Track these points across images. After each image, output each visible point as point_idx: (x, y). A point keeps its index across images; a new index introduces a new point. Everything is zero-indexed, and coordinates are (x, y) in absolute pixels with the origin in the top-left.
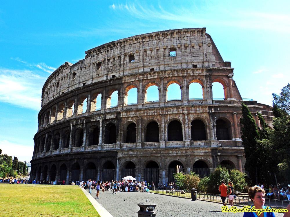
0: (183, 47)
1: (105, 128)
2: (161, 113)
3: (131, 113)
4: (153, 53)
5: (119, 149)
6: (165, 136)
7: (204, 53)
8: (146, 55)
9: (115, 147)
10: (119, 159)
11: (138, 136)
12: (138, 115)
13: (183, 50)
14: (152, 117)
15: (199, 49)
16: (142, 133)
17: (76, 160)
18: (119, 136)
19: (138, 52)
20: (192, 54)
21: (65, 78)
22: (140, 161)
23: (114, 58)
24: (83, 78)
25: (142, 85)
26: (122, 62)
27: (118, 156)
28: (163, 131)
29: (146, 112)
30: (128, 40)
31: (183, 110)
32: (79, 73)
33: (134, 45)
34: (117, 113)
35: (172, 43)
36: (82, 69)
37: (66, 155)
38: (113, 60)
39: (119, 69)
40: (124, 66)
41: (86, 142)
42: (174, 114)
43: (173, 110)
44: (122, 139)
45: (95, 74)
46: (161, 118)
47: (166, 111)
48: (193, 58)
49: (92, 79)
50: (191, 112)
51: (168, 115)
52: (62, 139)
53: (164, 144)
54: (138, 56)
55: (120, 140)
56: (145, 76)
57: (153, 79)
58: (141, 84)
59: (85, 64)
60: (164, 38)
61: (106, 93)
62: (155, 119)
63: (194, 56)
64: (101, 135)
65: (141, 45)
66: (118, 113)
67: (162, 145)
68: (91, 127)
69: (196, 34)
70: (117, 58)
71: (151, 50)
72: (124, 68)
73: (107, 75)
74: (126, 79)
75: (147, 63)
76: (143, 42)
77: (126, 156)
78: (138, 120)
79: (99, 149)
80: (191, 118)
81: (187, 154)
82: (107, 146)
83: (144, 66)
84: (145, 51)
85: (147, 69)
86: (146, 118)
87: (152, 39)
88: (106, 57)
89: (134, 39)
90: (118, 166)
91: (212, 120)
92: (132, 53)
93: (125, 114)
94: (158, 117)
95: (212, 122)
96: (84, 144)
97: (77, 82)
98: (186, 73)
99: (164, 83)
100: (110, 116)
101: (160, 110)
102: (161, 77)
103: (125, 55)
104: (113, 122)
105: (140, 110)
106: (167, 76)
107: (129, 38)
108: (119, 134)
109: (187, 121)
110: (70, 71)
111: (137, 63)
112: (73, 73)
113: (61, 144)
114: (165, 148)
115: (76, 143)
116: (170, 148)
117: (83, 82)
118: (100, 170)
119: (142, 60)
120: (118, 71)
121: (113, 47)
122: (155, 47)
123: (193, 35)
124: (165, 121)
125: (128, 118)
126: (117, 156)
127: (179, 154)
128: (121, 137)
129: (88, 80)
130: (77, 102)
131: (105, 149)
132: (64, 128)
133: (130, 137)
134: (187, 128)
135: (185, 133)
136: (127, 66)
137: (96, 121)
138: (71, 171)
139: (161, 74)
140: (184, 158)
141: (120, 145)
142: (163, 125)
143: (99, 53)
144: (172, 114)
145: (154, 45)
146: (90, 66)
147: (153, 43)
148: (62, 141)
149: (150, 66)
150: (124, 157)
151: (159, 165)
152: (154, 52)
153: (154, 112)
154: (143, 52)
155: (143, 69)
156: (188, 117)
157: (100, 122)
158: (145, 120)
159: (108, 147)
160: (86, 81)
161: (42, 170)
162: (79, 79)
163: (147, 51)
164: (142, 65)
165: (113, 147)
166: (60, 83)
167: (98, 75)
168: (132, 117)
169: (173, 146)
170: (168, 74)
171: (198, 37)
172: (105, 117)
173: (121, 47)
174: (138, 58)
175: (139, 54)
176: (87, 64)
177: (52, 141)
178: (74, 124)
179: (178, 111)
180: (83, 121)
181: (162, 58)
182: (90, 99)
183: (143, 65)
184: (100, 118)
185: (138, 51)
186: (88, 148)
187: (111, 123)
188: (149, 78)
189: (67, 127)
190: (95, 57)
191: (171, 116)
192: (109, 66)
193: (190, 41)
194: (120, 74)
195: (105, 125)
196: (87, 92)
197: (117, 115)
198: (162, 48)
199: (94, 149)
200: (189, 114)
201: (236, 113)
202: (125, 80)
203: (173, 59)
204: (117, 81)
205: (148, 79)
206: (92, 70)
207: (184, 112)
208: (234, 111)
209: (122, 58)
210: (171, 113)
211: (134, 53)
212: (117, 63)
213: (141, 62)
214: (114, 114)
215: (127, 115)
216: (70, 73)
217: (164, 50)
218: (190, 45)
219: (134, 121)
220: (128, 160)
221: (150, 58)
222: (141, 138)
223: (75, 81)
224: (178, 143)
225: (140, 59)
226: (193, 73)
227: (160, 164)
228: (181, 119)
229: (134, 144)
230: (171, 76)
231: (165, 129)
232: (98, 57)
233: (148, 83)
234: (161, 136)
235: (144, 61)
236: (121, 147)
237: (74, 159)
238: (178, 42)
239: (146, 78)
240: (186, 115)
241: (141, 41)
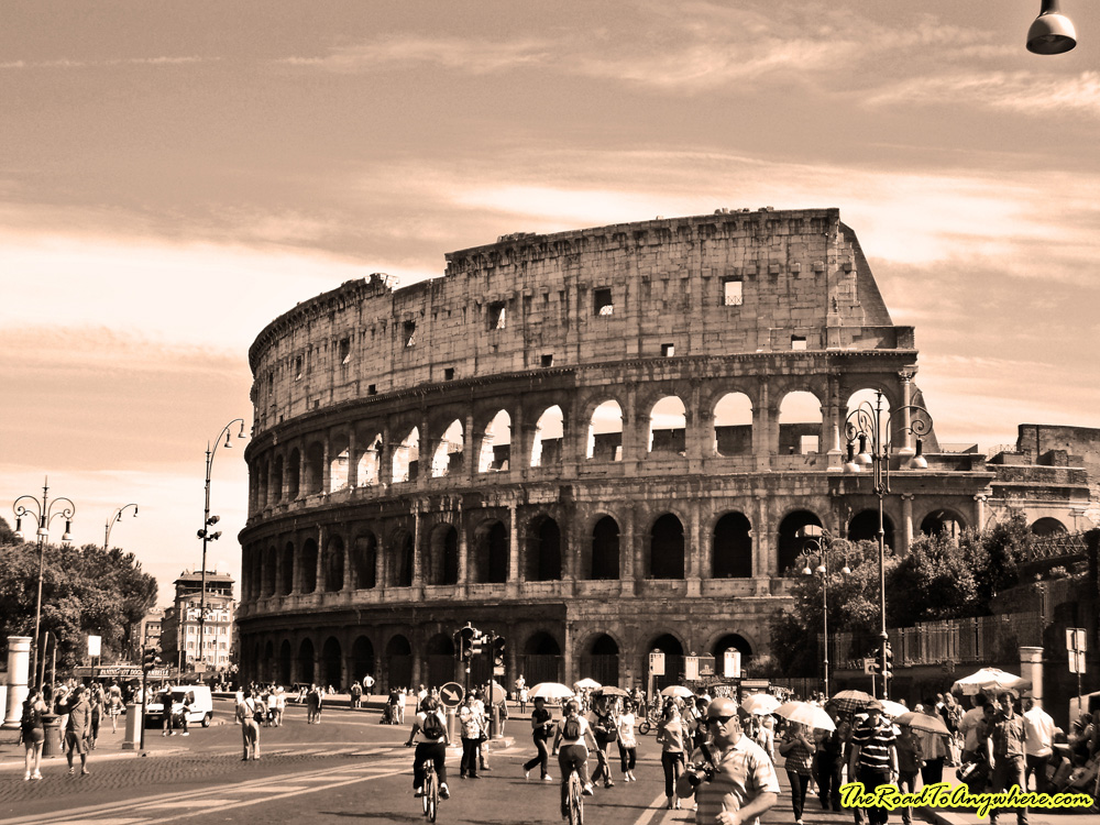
0: (763, 274)
1: (527, 530)
2: (689, 494)
3: (603, 490)
4: (671, 290)
5: (571, 597)
6: (701, 562)
7: (830, 298)
8: (648, 294)
9: (559, 592)
10: (571, 626)
11: (624, 561)
12: (623, 497)
13: (764, 285)
14: (665, 505)
15: (816, 280)
16: (635, 552)
17: (439, 626)
18: (570, 559)
19: (624, 283)
20: (793, 299)
21: (373, 331)
22: (629, 632)
23: (546, 296)
24: (444, 348)
25: (637, 399)
26: (573, 314)
27: (569, 617)
28: (695, 549)
29: (646, 488)
30: (591, 239)
31: (754, 487)
32: (428, 328)
33: (610, 255)
34: (561, 487)
35: (731, 258)
36: (439, 315)
37: (406, 608)
38: (542, 300)
39: (564, 337)
40: (578, 326)
41: (468, 572)
42: (727, 497)
43: (725, 486)
44: (578, 567)
45: (483, 343)
46: (690, 507)
47: (705, 489)
48: (795, 313)
49: (476, 359)
50: (776, 493)
51: (713, 501)
52: (385, 555)
53: (697, 586)
54: (623, 298)
55: (574, 569)
56: (646, 371)
57: (669, 380)
58: (632, 395)
59: (448, 296)
60: (704, 238)
61: (524, 415)
62: (672, 511)
63: (798, 305)
64: (514, 554)
65: (633, 258)
66: (566, 490)
67: (693, 588)
68: (480, 523)
69: (808, 229)
70: (554, 297)
71: (666, 281)
72: (579, 334)
73: (525, 352)
74: (587, 375)
75: (652, 325)
76: (639, 247)
77: (592, 617)
78: (623, 511)
79: (511, 593)
80: (778, 510)
81: (761, 615)
82: (536, 588)
83: (642, 335)
84: (646, 281)
85: (652, 346)
86: (647, 508)
87: (667, 240)
88: (519, 287)
89: (609, 236)
90: (568, 646)
91: (837, 519)
92: (602, 284)
93: (586, 491)
94: (683, 506)
95: (837, 523)
96: (463, 576)
97: (425, 362)
98: (770, 368)
99: (701, 397)
100: (541, 496)
101: (688, 484)
102: (695, 375)
103: (582, 289)
104: (551, 515)
105: (629, 481)
106: (710, 374)
107: (592, 233)
108: (570, 553)
109: (764, 519)
110: (393, 311)
111: (621, 320)
112: (402, 320)
113: (384, 572)
114: (699, 599)
115: (434, 571)
116: (713, 598)
117: (443, 363)
118: (517, 658)
119: (635, 314)
120: (560, 341)
121: (540, 254)
122: (677, 268)
123: (797, 233)
124: (704, 516)
125: (594, 503)
126: (565, 619)
127: (738, 617)
128: (574, 561)
129: (461, 360)
130: (429, 434)
131: (530, 595)
132: (392, 518)
133: (603, 563)
134: (763, 540)
135: (758, 554)
136: (589, 328)
137: (497, 508)
138: (427, 660)
139: (692, 368)
140: (754, 626)
141: (574, 585)
142: (696, 530)
143: (494, 268)
144: (723, 497)
145: (672, 261)
146: (464, 309)
147: (672, 255)
148: (385, 563)
149: (659, 336)
150: (586, 622)
151: (683, 644)
152: (674, 286)
153: (671, 491)
154: (639, 284)
155: (640, 345)
156: (768, 507)
157: (510, 510)
158: (644, 512)
159: (538, 590)
160: (455, 361)
161: (317, 654)
162: (427, 349)
163: (650, 282)
164: (636, 332)
165: (553, 591)
166: (353, 345)
167: (496, 347)
168: (606, 503)
169: (722, 593)
170: (713, 367)
171: (812, 237)
172: (525, 497)
173: (566, 256)
174: (623, 305)
175: (627, 290)
176: (453, 300)
177: (347, 556)
178: (426, 510)
179: (740, 489)
180: (456, 502)
181: (697, 309)
182: (473, 430)
183: (640, 329)
184: (508, 499)
185: (621, 281)
186: (477, 591)
187: (543, 516)
188: (656, 378)
189: (401, 516)
190: (481, 280)
191: (720, 504)
192: (532, 319)
193: (788, 251)
194: (566, 352)
195: (526, 520)
196: (461, 402)
197: (561, 493)
198: (699, 274)
199: (496, 594)
200: (770, 498)
201: (909, 497)
202: (583, 380)
203: (733, 316)
204: (557, 379)
205: (652, 381)
206: (472, 326)
207: (757, 492)
208: (907, 491)
209: (573, 299)
210: (719, 493)
211: (610, 283)
212: (556, 312)
213: (634, 321)
214: (552, 489)
215: (590, 495)
216: (394, 321)
217: (704, 282)
218: (787, 266)
219: (613, 512)
220: (597, 630)
221: (660, 305)
222: (635, 565)
223: (415, 355)
224: (737, 585)
225: (630, 308)
226: (791, 368)
227: (686, 644)
228: (748, 512)
229: (614, 584)
230: (723, 374)
231: (701, 543)
232: (492, 280)
233: (654, 391)
234: (690, 563)
235: (641, 315)
236: (576, 591)
237: (434, 622)
238: (748, 257)
239: (646, 378)
240: (762, 501)
241: (631, 242)
